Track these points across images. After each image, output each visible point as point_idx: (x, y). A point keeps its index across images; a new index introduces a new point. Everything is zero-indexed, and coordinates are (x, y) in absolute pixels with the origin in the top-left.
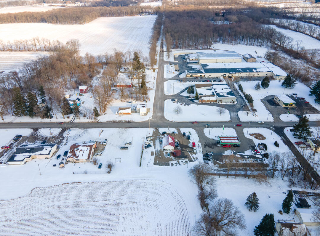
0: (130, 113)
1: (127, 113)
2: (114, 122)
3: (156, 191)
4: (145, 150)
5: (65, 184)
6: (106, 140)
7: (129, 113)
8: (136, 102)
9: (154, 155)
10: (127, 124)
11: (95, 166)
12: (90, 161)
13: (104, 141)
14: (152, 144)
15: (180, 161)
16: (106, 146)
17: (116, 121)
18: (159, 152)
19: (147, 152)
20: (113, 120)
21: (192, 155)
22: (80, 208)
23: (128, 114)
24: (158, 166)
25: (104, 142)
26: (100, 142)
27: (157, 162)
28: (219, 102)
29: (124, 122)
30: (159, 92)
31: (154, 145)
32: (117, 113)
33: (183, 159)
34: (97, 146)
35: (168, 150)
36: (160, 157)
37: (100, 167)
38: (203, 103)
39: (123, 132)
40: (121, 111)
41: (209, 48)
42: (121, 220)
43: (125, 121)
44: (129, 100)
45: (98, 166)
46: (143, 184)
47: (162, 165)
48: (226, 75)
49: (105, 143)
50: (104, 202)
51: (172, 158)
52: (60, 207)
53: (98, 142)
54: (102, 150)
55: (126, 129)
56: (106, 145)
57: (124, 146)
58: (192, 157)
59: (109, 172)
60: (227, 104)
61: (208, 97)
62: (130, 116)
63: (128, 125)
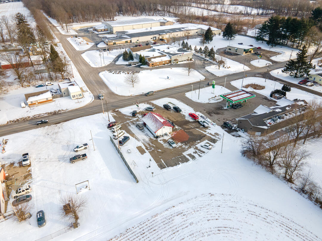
0: (51, 99)
1: (45, 100)
2: (25, 120)
3: (220, 223)
4: (123, 149)
6: (27, 154)
7: (49, 99)
8: (52, 83)
9: (146, 151)
10: (55, 116)
11: (24, 224)
12: (5, 217)
13: (21, 158)
14: (127, 135)
15: (198, 146)
16: (32, 168)
17: (29, 117)
18: (150, 144)
19: (129, 151)
20: (21, 117)
21: (205, 132)
23: (47, 101)
24: (171, 169)
25: (24, 160)
26: (12, 164)
27: (163, 162)
28: (174, 63)
29: (45, 115)
30: (82, 66)
31: (133, 135)
32: (23, 105)
33: (199, 141)
34: (7, 175)
35: (162, 136)
36: (159, 150)
37: (41, 220)
38: (155, 67)
39: (56, 130)
40: (31, 99)
41: (113, 20)
43: (49, 113)
44: (37, 83)
45: (33, 220)
46: (178, 220)
47: (176, 165)
48: (156, 37)
49: (27, 162)
51: (181, 147)
53: (6, 166)
54: (25, 177)
55: (58, 125)
56: (30, 166)
57: (74, 154)
58: (208, 135)
59: (75, 225)
60: (185, 63)
61: (159, 58)
62: (52, 104)
63: (57, 118)
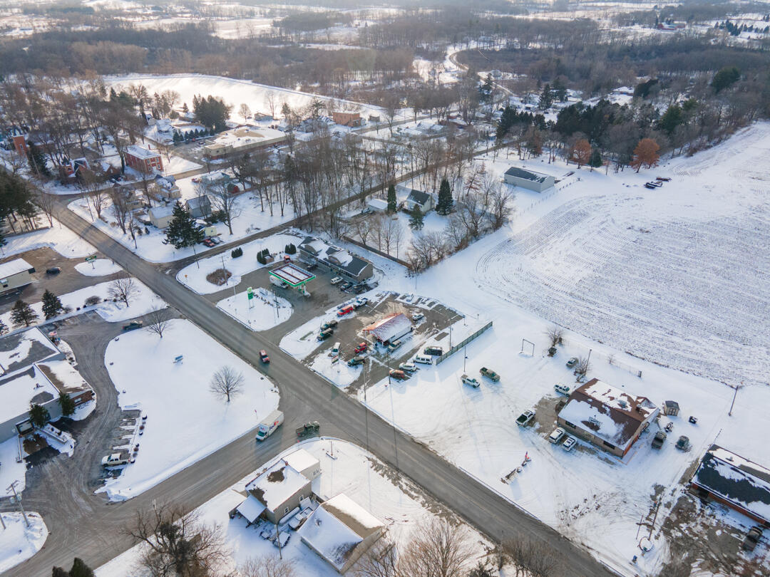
5: (660, 365)
9: (440, 333)
22: (636, 316)
42: (577, 280)
50: (592, 307)
52: (672, 333)
